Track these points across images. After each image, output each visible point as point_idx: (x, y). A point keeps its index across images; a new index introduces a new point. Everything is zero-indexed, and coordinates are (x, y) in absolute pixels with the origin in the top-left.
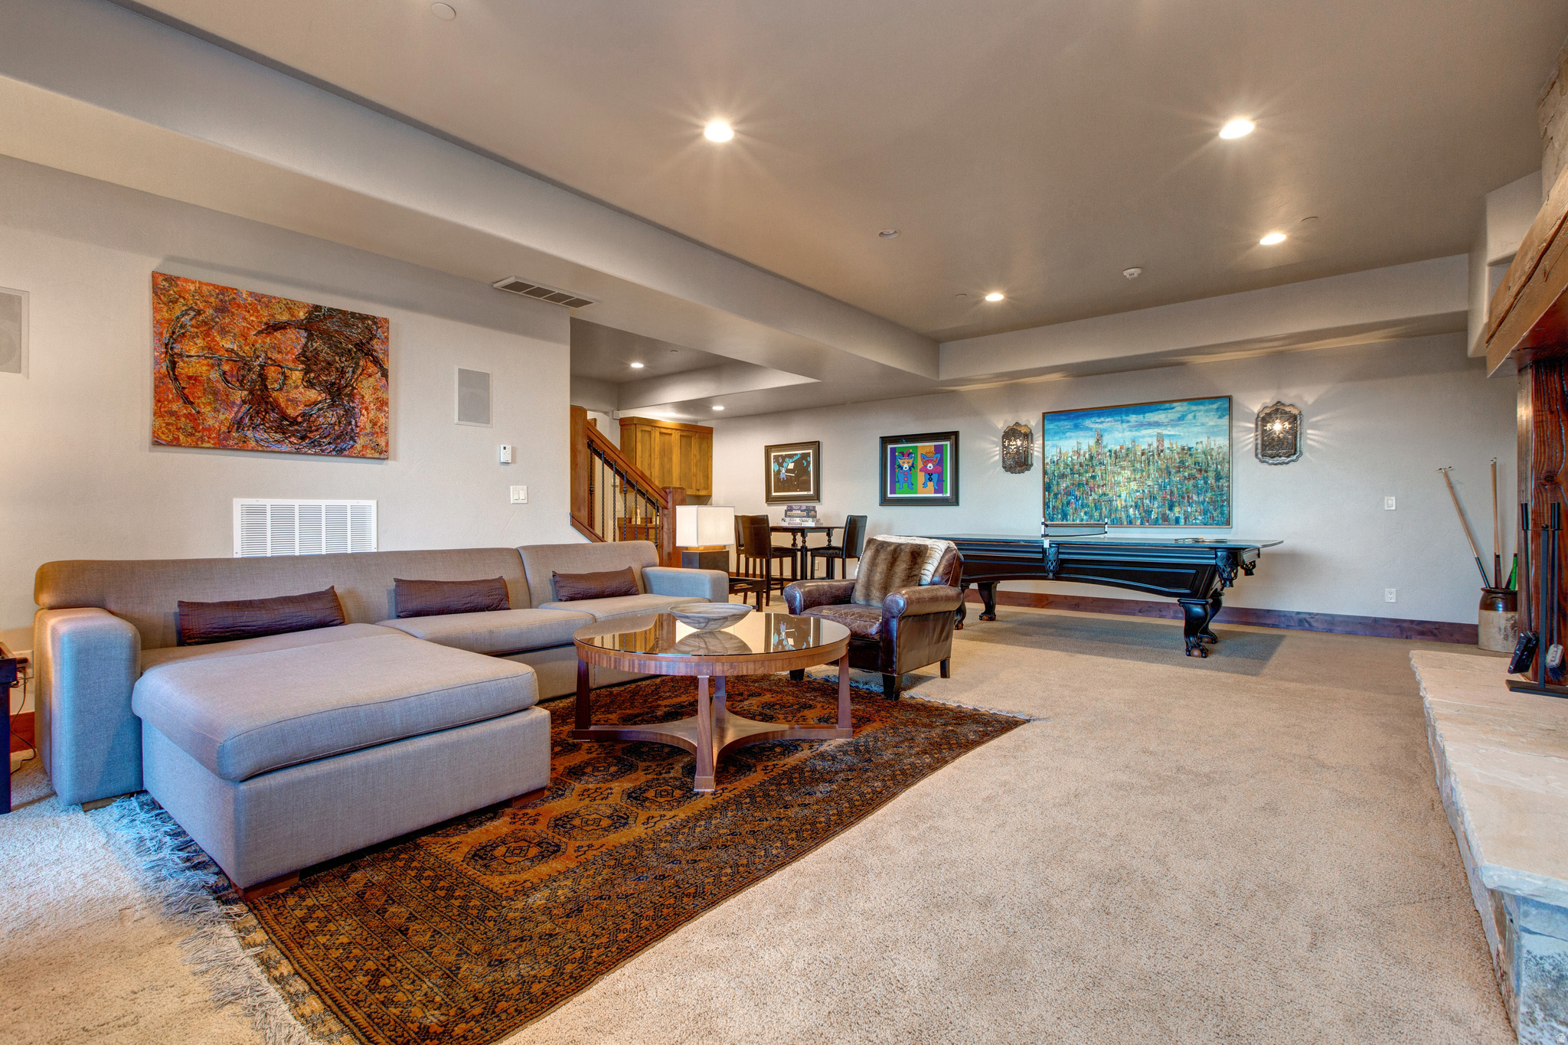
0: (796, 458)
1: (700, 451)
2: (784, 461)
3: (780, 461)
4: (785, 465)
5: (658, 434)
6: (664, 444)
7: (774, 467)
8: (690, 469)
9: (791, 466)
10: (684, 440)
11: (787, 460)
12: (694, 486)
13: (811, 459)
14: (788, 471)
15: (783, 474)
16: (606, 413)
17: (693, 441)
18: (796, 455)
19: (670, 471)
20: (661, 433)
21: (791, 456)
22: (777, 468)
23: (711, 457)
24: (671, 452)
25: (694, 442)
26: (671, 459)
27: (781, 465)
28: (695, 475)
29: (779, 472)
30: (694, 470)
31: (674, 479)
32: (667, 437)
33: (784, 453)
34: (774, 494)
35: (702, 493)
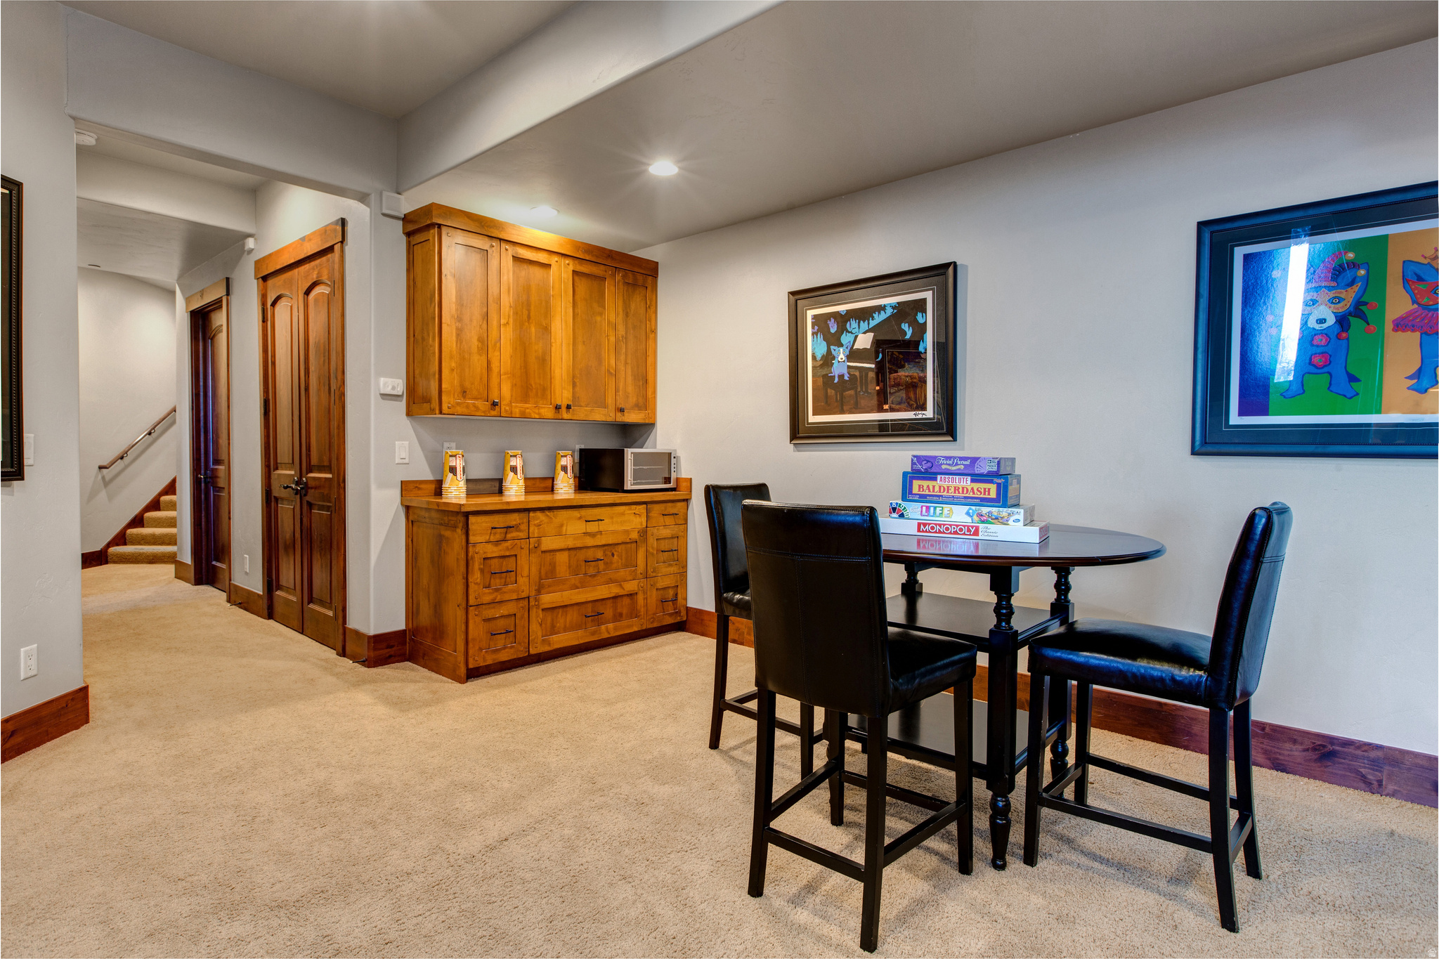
0: (879, 318)
1: (627, 315)
2: (842, 329)
3: (833, 329)
4: (846, 339)
5: (508, 262)
6: (527, 289)
7: (814, 346)
8: (600, 360)
9: (865, 341)
10: (583, 285)
11: (853, 325)
12: (610, 400)
13: (929, 318)
14: (854, 355)
15: (841, 365)
16: (363, 198)
17: (609, 289)
18: (881, 308)
19: (544, 361)
20: (517, 259)
21: (863, 314)
22: (822, 349)
23: (654, 331)
24: (547, 311)
25: (612, 291)
26: (546, 330)
27: (833, 340)
28: (615, 374)
29: (828, 359)
30: (610, 360)
31: (557, 383)
32: (537, 272)
33: (842, 308)
34: (813, 419)
35: (632, 417)
